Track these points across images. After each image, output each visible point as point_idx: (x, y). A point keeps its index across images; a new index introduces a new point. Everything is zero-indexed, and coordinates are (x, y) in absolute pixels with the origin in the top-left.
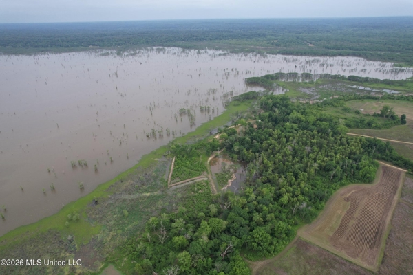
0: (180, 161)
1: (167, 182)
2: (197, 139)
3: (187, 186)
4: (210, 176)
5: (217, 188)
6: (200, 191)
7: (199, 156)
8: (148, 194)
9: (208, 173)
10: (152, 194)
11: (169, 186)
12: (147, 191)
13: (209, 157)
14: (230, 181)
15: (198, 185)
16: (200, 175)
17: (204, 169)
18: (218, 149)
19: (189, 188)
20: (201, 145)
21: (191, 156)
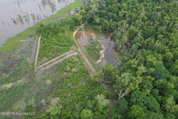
0: (45, 39)
1: (33, 64)
2: (59, 19)
3: (57, 65)
4: (79, 50)
5: (91, 63)
6: (74, 70)
7: (64, 32)
8: (9, 86)
9: (76, 47)
10: (14, 84)
11: (36, 69)
12: (7, 81)
13: (73, 31)
14: (101, 52)
15: (69, 62)
16: (69, 50)
17: (71, 43)
18: (81, 22)
19: (60, 68)
20: (64, 23)
21: (56, 33)
